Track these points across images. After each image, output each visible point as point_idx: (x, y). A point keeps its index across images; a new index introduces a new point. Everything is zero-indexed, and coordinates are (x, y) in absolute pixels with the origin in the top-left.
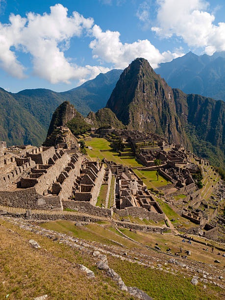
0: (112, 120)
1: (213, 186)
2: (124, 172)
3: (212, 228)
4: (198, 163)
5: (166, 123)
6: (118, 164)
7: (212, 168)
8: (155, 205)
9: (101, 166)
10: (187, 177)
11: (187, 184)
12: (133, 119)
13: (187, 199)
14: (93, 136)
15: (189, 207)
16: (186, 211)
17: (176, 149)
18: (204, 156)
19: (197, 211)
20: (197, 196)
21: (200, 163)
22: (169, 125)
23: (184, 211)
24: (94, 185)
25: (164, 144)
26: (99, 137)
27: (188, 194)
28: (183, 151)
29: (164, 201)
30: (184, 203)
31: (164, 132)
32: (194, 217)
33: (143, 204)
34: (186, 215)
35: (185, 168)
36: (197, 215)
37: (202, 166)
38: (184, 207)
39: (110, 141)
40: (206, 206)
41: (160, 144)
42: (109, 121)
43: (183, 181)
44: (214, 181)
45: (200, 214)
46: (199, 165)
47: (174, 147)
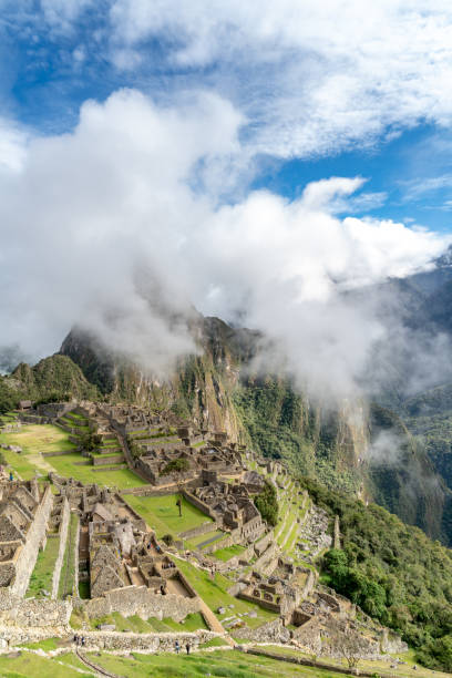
0: (74, 383)
1: (298, 521)
2: (101, 502)
3: (308, 619)
4: (264, 470)
5: (193, 388)
6: (87, 484)
7: (293, 480)
8: (177, 578)
9: (42, 491)
10: (244, 504)
11: (246, 520)
12: (123, 381)
13: (248, 554)
14: (25, 420)
15: (254, 575)
16: (248, 584)
17: (217, 444)
18: (277, 456)
19: (272, 581)
20: (269, 546)
21: (269, 471)
22: (200, 393)
23: (243, 586)
24: (24, 542)
25: (191, 433)
26: (42, 423)
27: (250, 543)
28: (233, 446)
29: (196, 565)
30: (241, 567)
31: (190, 407)
32: (266, 596)
33: (147, 577)
34: (249, 593)
35: (239, 484)
36: (273, 590)
37: (273, 478)
38: (241, 576)
39: (66, 430)
40: (289, 568)
41: (183, 433)
42: (67, 385)
43: (235, 512)
44: (300, 508)
45: (280, 589)
46: (267, 476)
47: (213, 439)
